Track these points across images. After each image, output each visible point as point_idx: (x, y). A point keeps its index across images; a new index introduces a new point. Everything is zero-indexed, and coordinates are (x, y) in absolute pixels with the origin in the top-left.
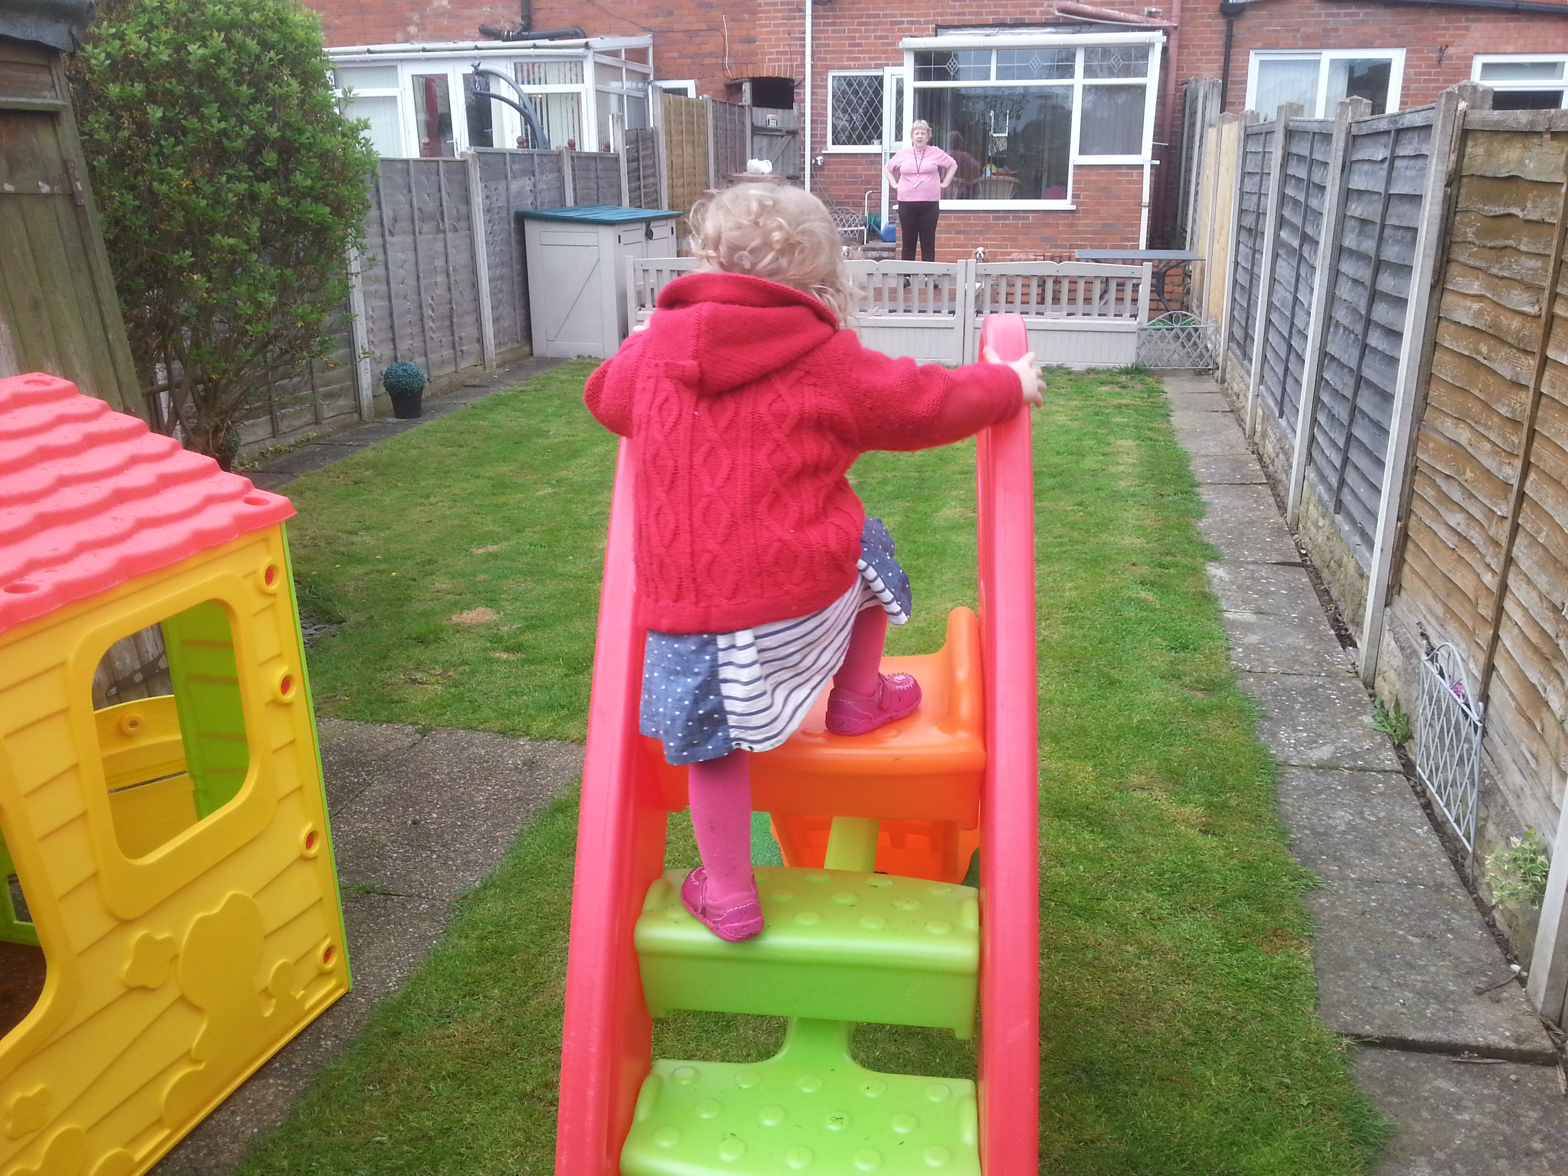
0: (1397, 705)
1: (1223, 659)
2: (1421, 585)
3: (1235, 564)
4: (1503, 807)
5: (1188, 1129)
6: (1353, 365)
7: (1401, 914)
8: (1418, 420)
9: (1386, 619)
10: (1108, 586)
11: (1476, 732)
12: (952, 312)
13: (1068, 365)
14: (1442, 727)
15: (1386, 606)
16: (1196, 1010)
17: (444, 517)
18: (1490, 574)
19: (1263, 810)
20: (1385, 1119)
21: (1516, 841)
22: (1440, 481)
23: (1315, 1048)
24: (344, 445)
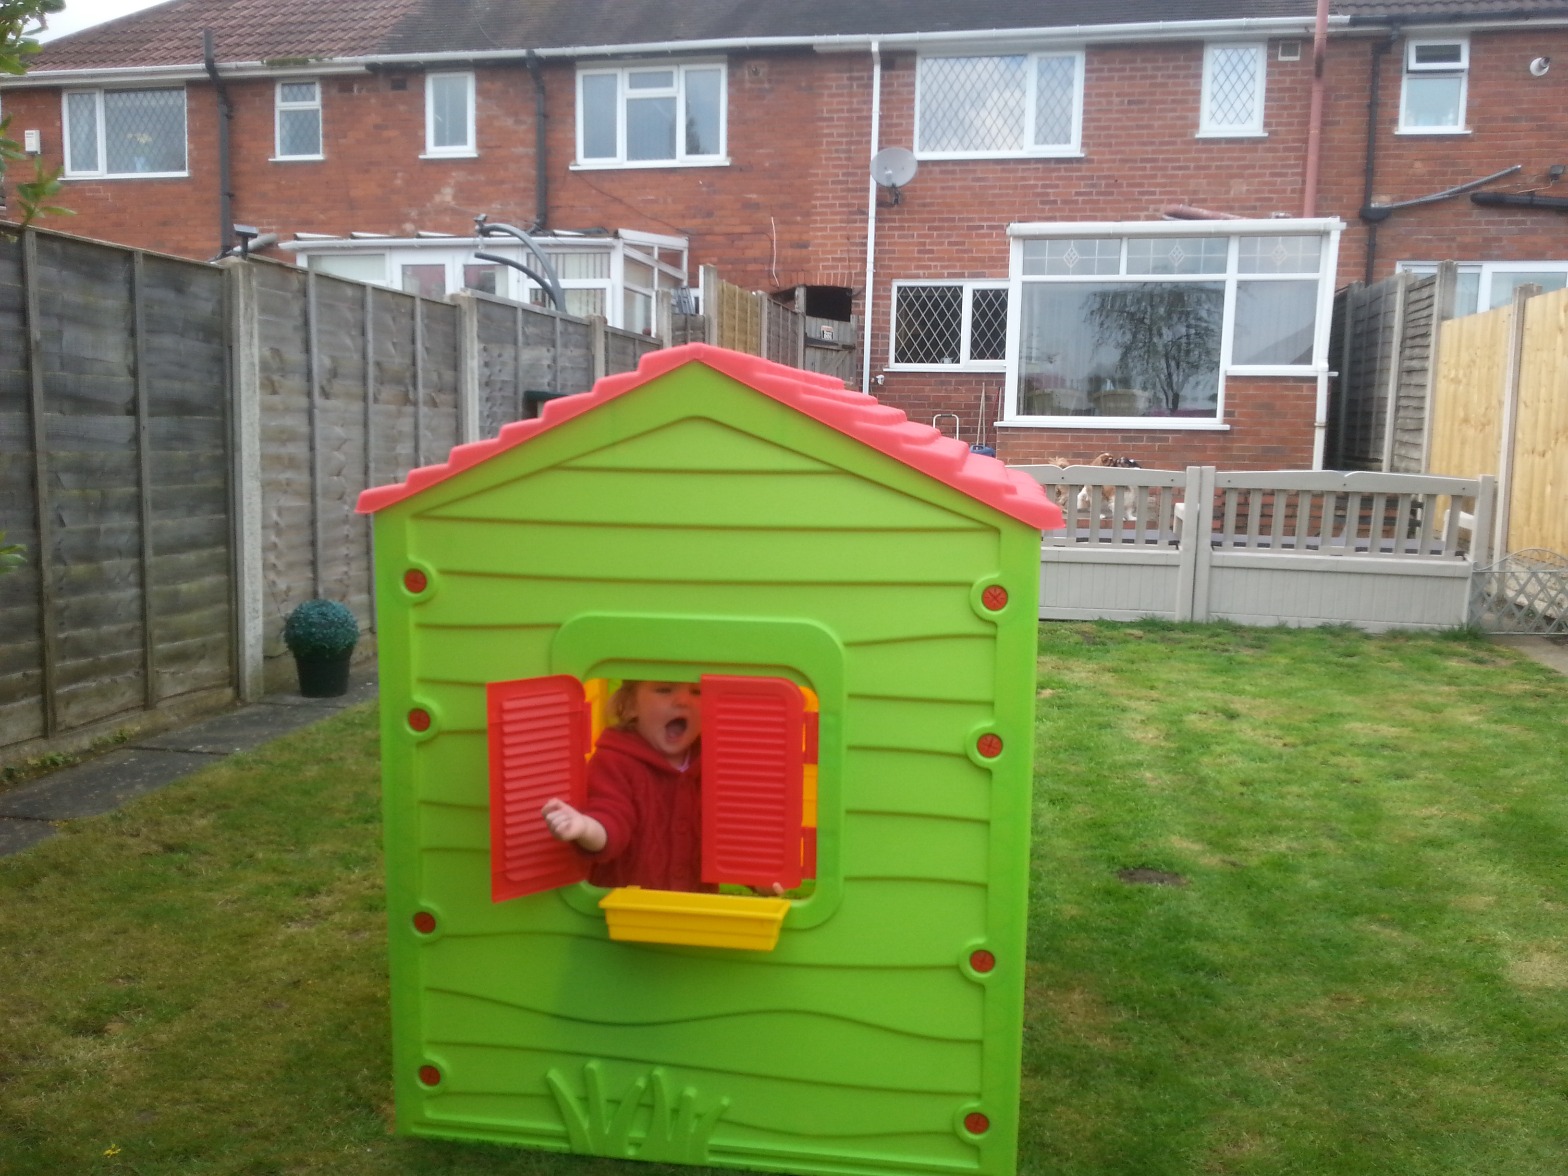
12: (1177, 543)
13: (1358, 624)
24: (186, 751)
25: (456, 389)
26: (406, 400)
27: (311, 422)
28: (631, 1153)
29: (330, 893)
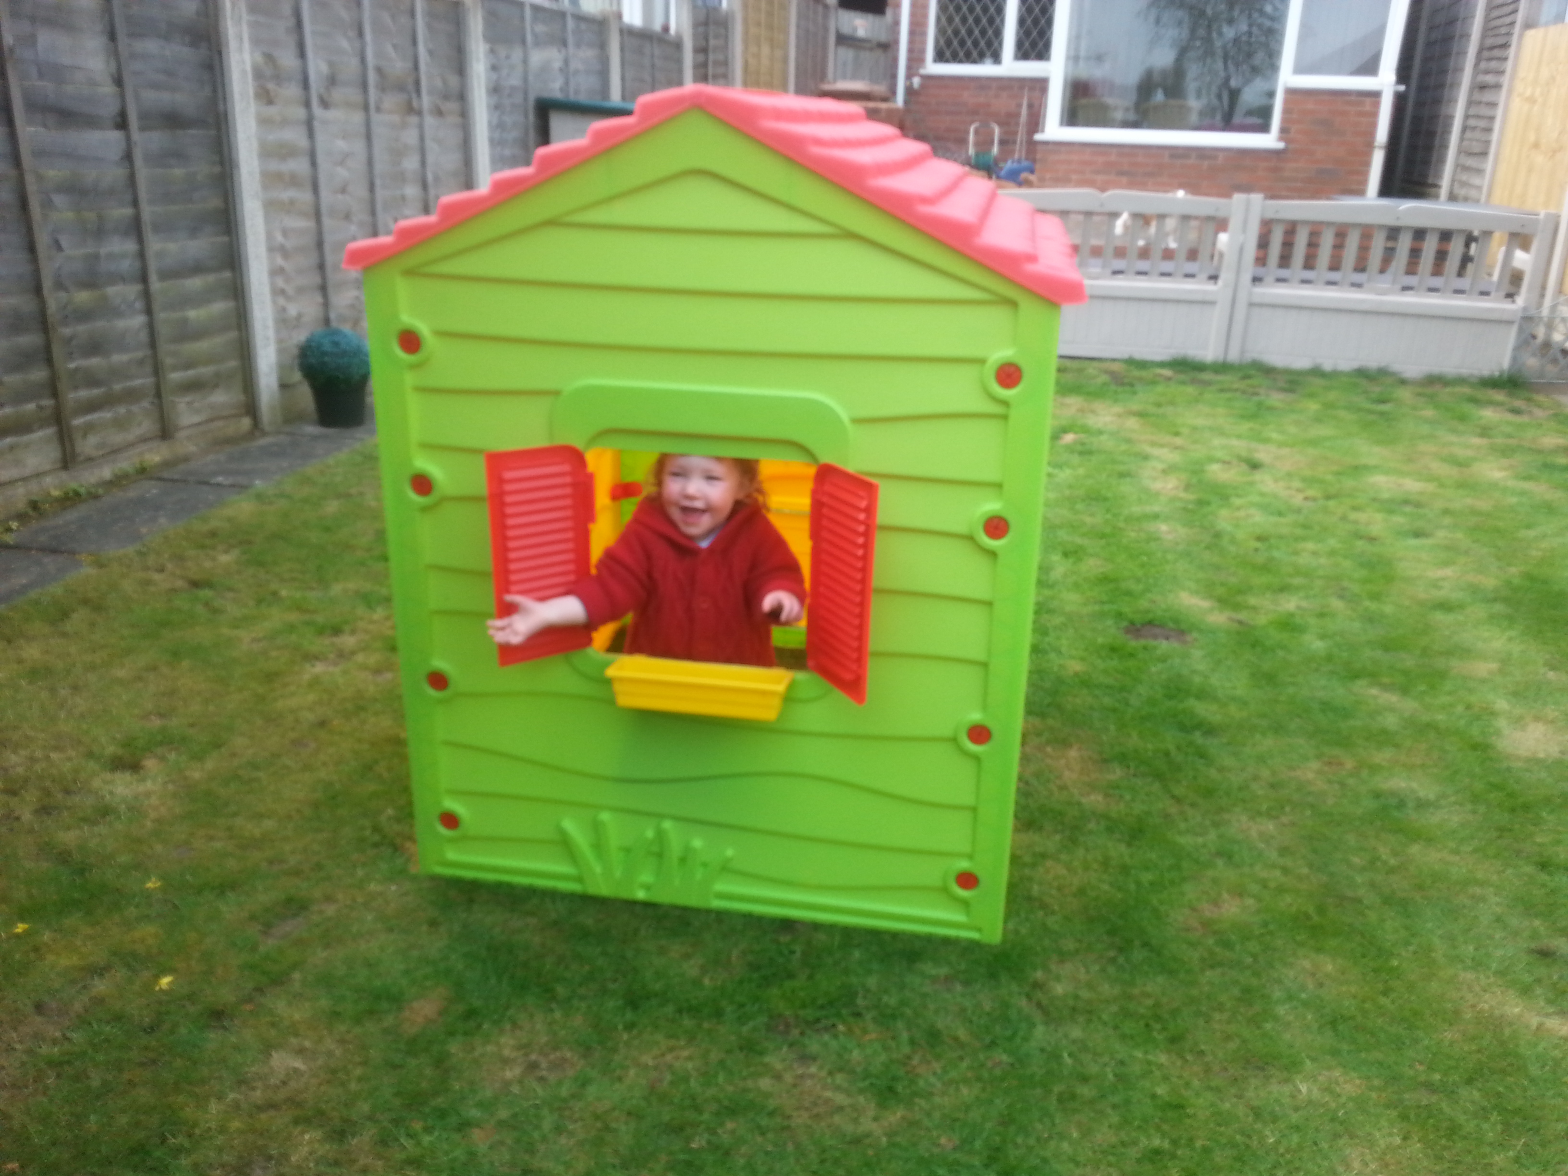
12: (1215, 278)
13: (1395, 368)
24: (207, 483)
25: (462, 97)
26: (411, 109)
27: (311, 134)
28: (641, 895)
29: (353, 632)
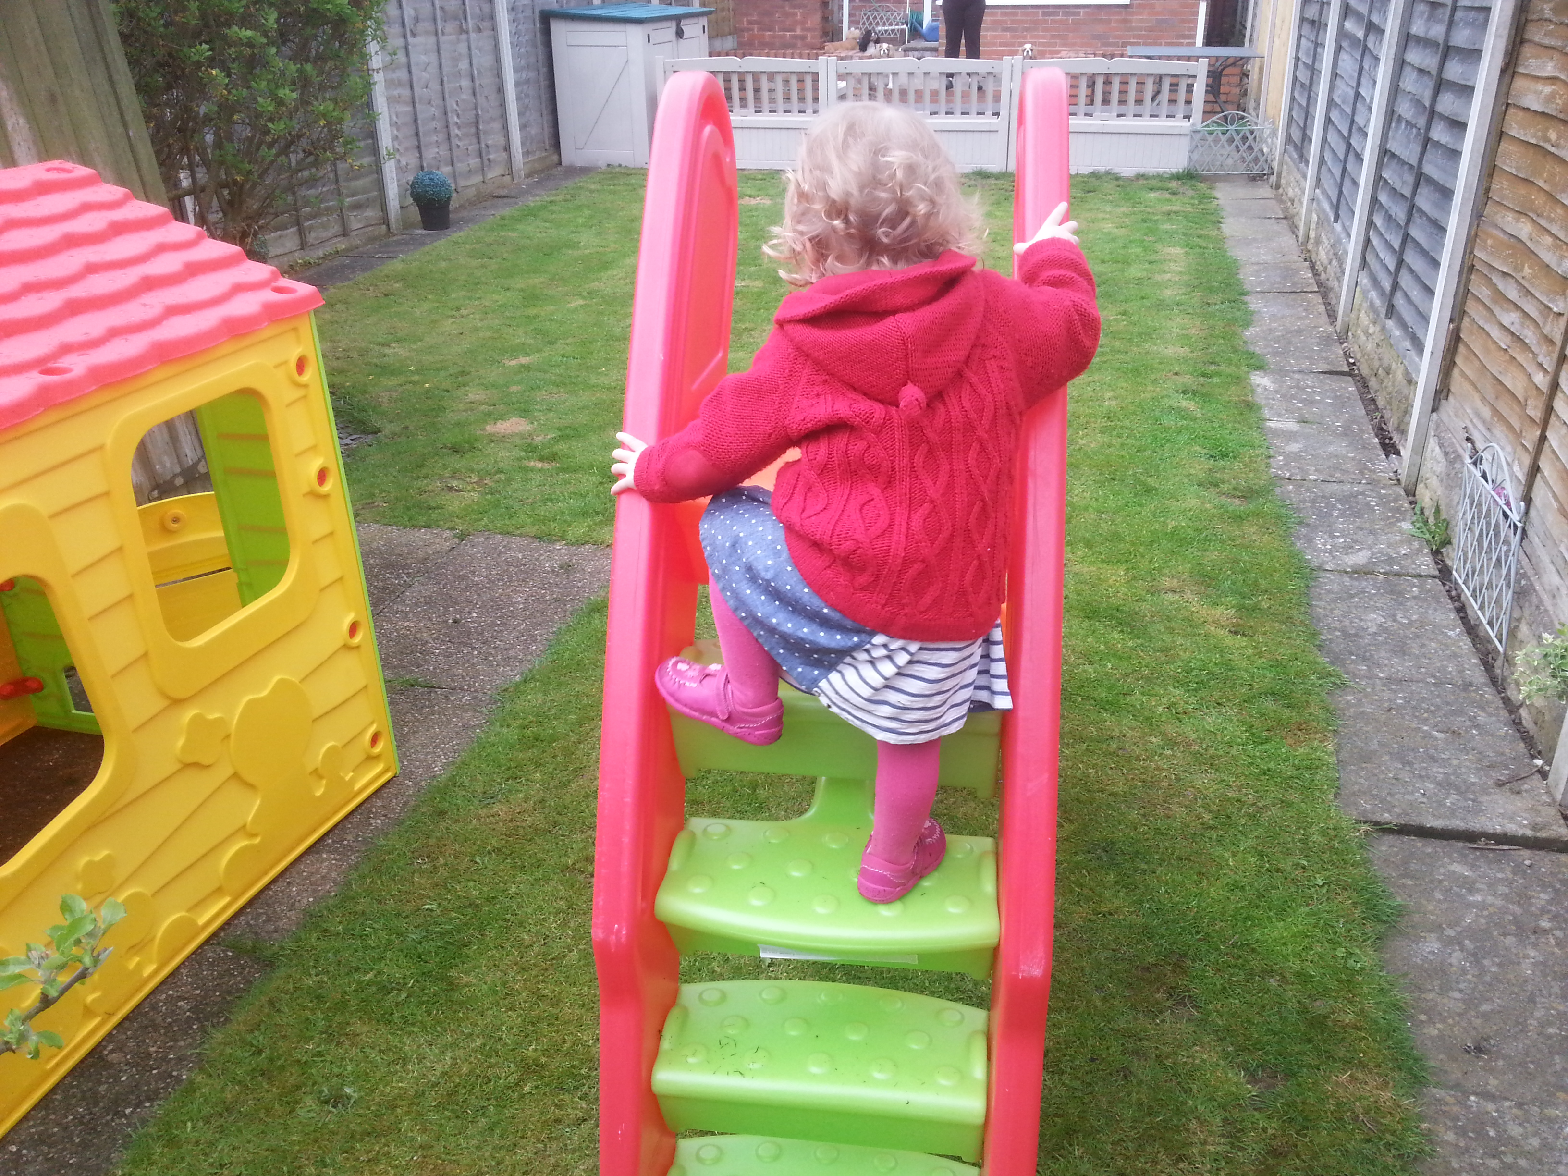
0: (1438, 511)
1: (1263, 467)
2: (1470, 388)
3: (1281, 372)
4: (1538, 607)
5: (1204, 904)
6: (1414, 162)
7: (1427, 711)
8: (1478, 216)
9: (1432, 425)
10: (1148, 395)
11: (1515, 534)
12: (997, 114)
13: (1116, 170)
14: (1481, 530)
15: (1433, 411)
16: (1217, 797)
17: (476, 329)
18: (1541, 374)
19: (1295, 613)
20: (1399, 899)
21: (1548, 637)
22: (1496, 279)
23: (1333, 833)
24: (372, 257)
25: (492, 17)
26: (462, 31)
27: (408, 54)
